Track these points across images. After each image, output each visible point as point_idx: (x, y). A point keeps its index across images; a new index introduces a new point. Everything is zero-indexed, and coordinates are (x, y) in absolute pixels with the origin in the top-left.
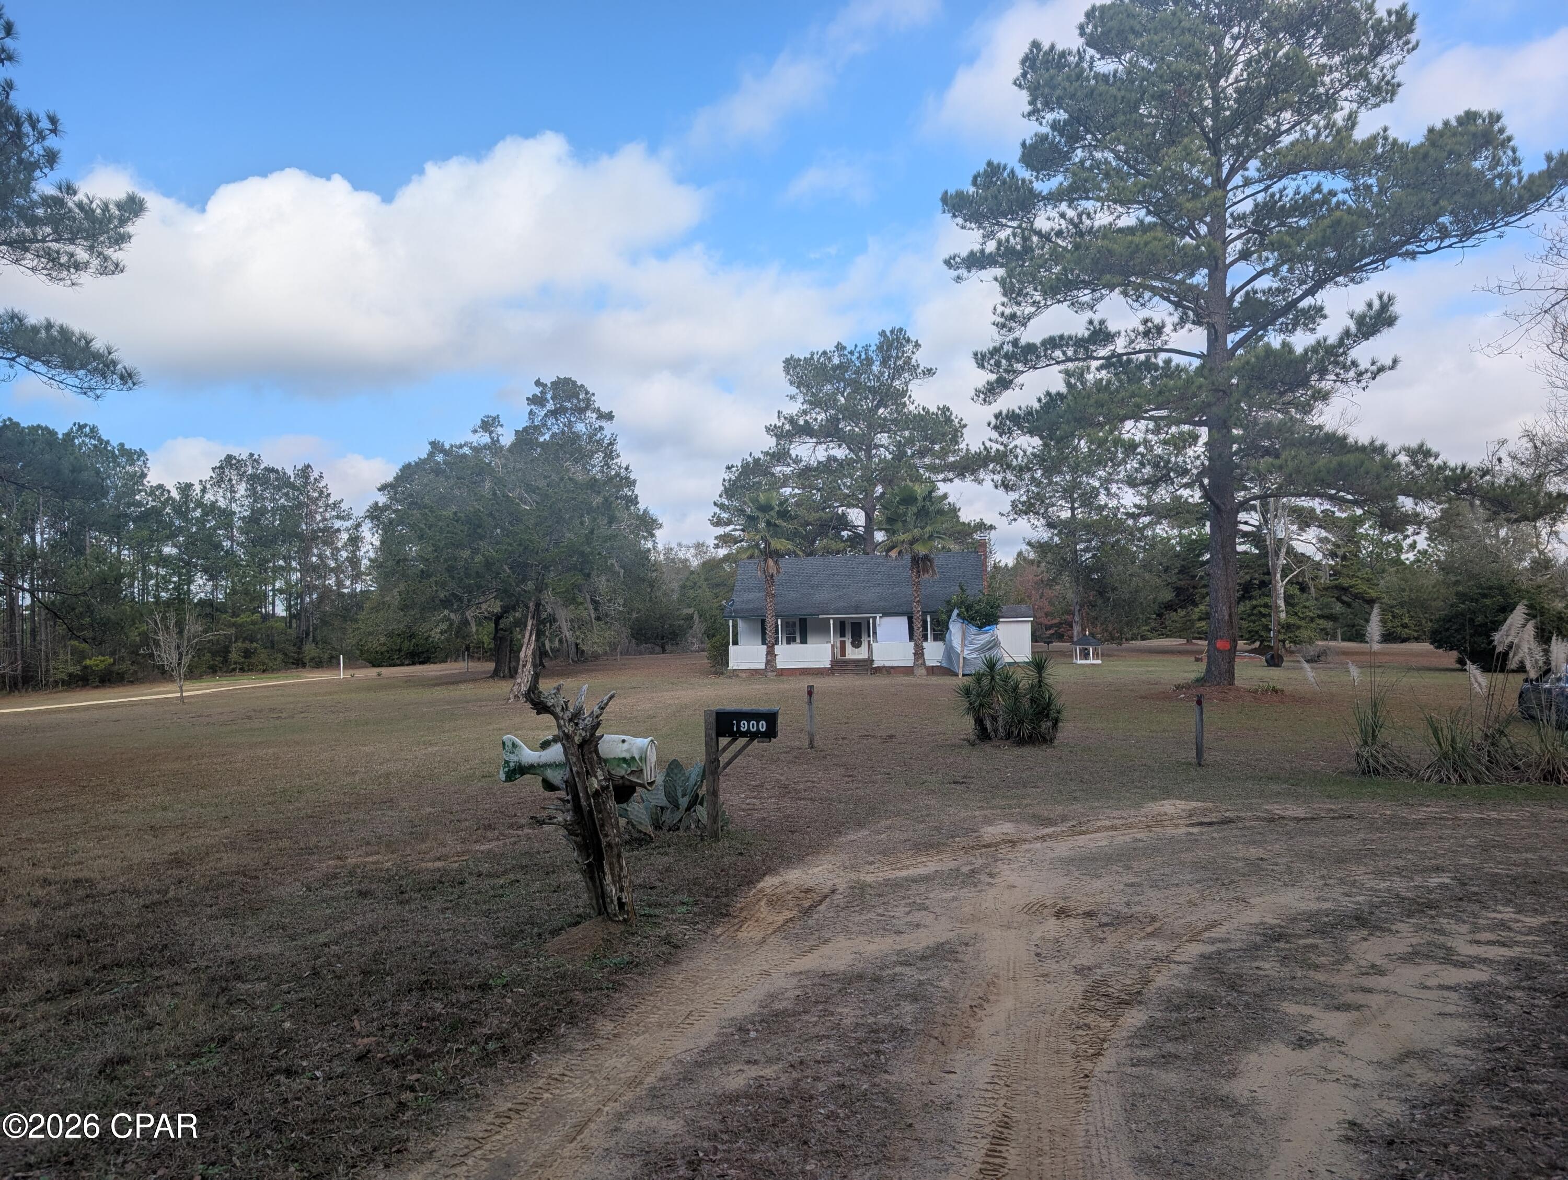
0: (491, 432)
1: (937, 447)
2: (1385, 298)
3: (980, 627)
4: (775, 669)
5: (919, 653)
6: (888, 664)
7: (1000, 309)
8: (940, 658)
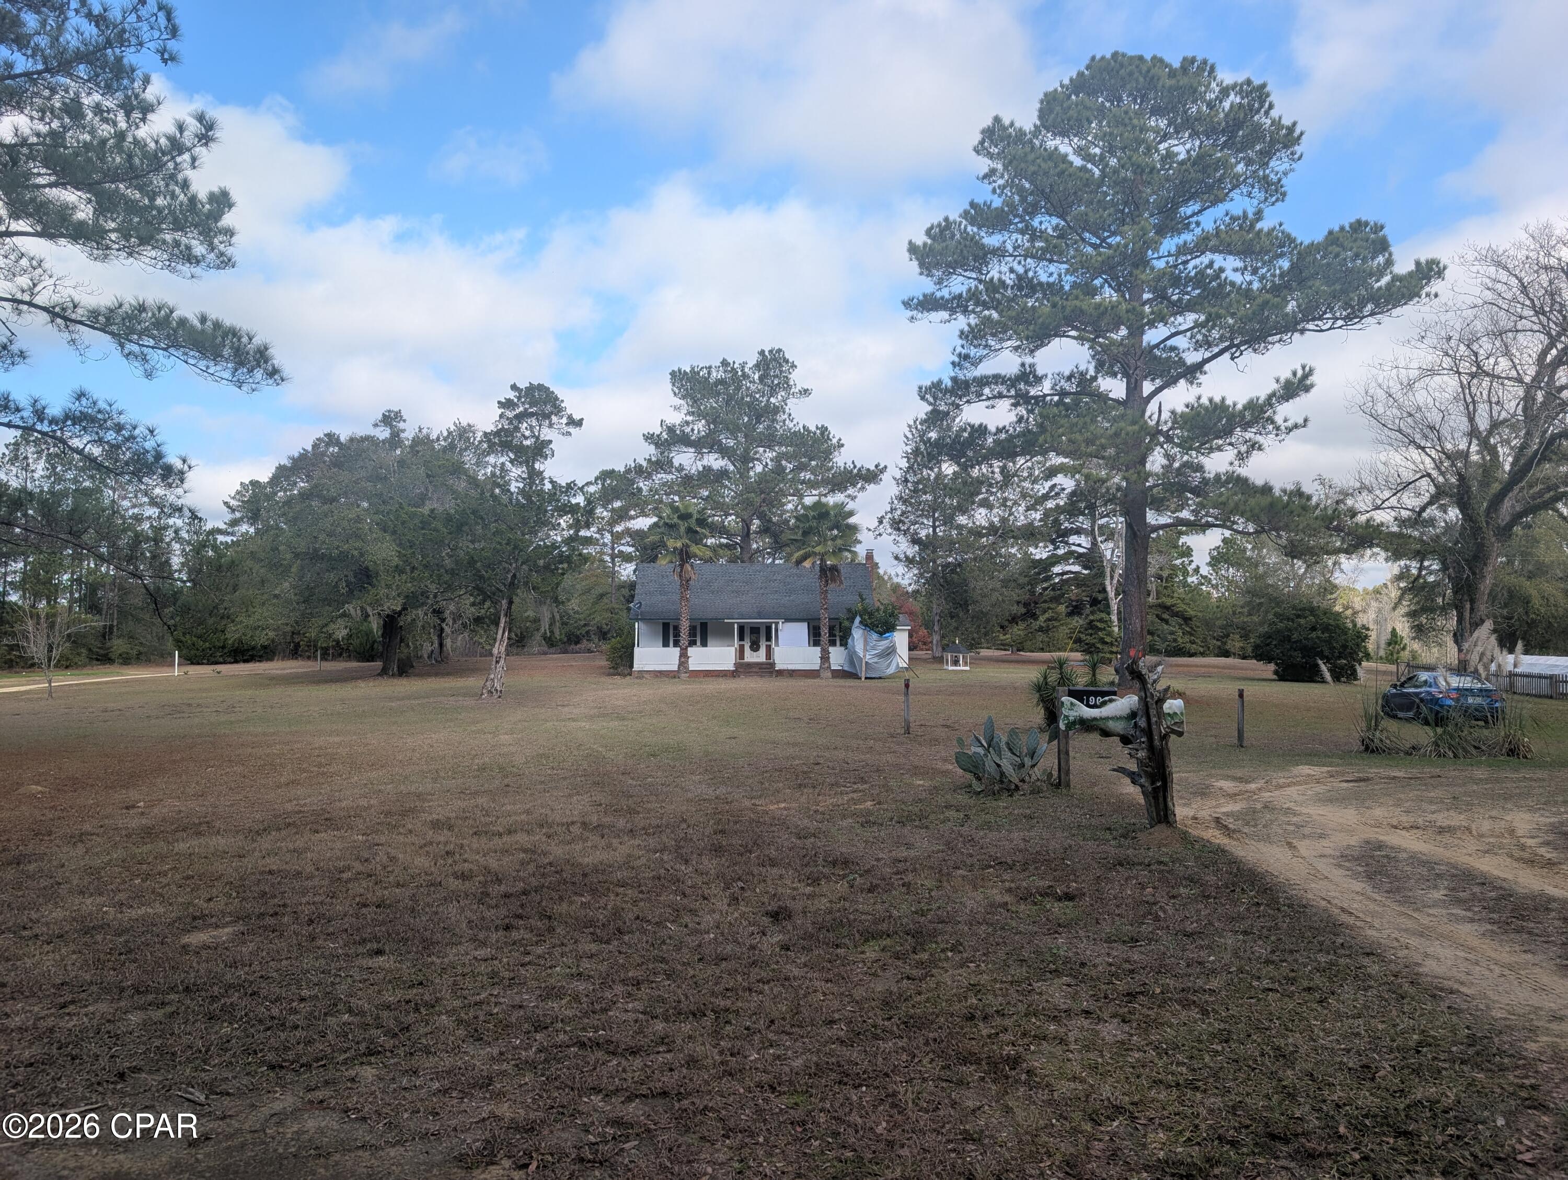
0: (391, 427)
1: (813, 463)
2: (1307, 369)
3: (881, 634)
4: (687, 671)
5: (825, 658)
6: (790, 667)
7: (959, 349)
8: (841, 661)
